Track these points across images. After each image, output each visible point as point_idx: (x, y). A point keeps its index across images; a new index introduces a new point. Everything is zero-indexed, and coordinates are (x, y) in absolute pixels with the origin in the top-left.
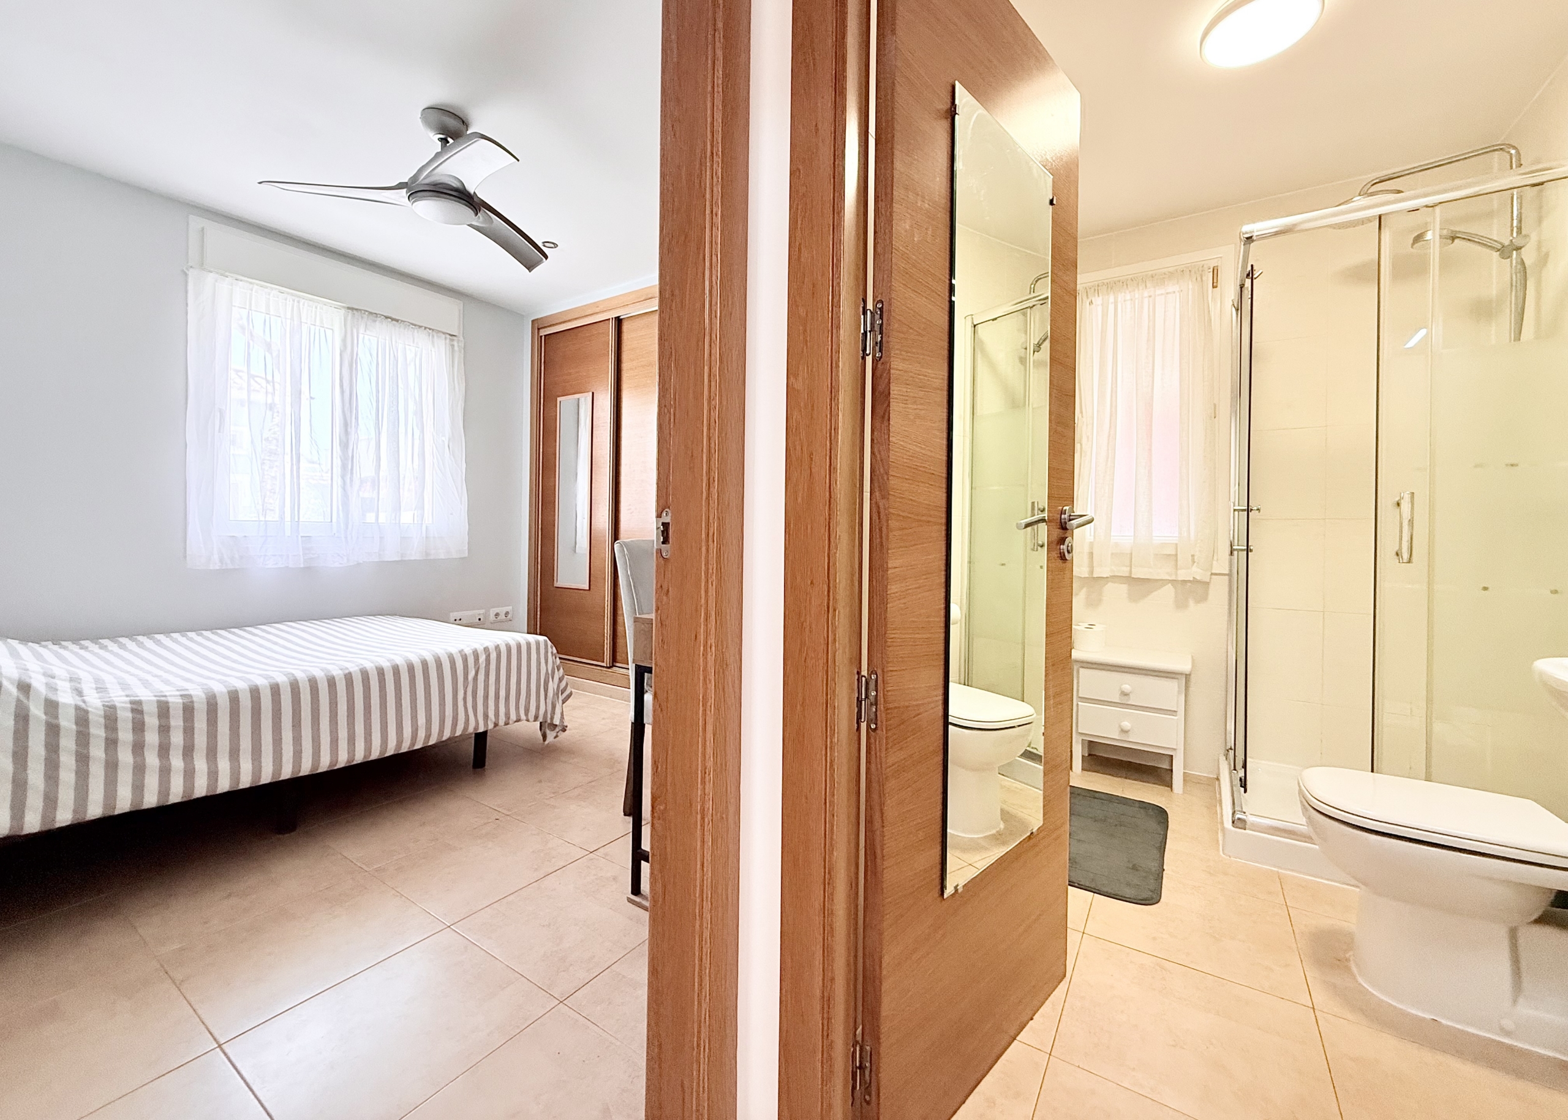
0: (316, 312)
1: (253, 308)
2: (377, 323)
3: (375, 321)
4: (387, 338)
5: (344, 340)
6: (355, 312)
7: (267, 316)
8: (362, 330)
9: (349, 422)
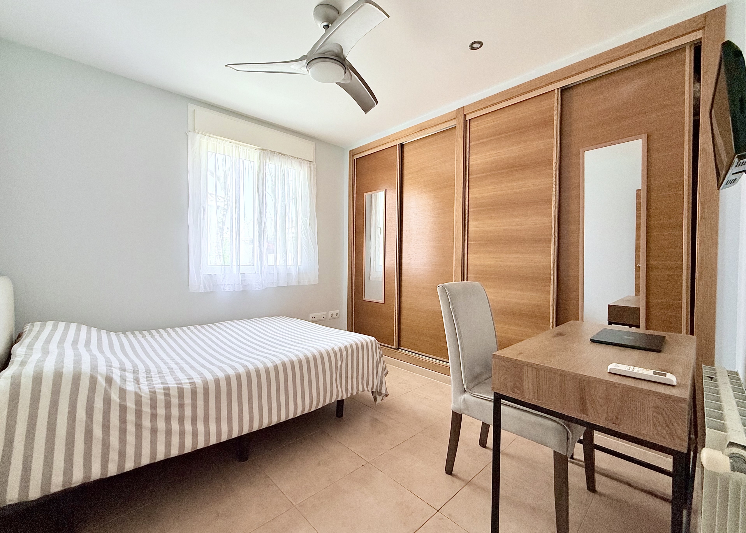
0: (246, 152)
1: (218, 152)
2: (275, 157)
3: (274, 156)
4: (280, 165)
5: (260, 167)
6: (264, 151)
7: (224, 156)
8: (268, 161)
9: (262, 212)
